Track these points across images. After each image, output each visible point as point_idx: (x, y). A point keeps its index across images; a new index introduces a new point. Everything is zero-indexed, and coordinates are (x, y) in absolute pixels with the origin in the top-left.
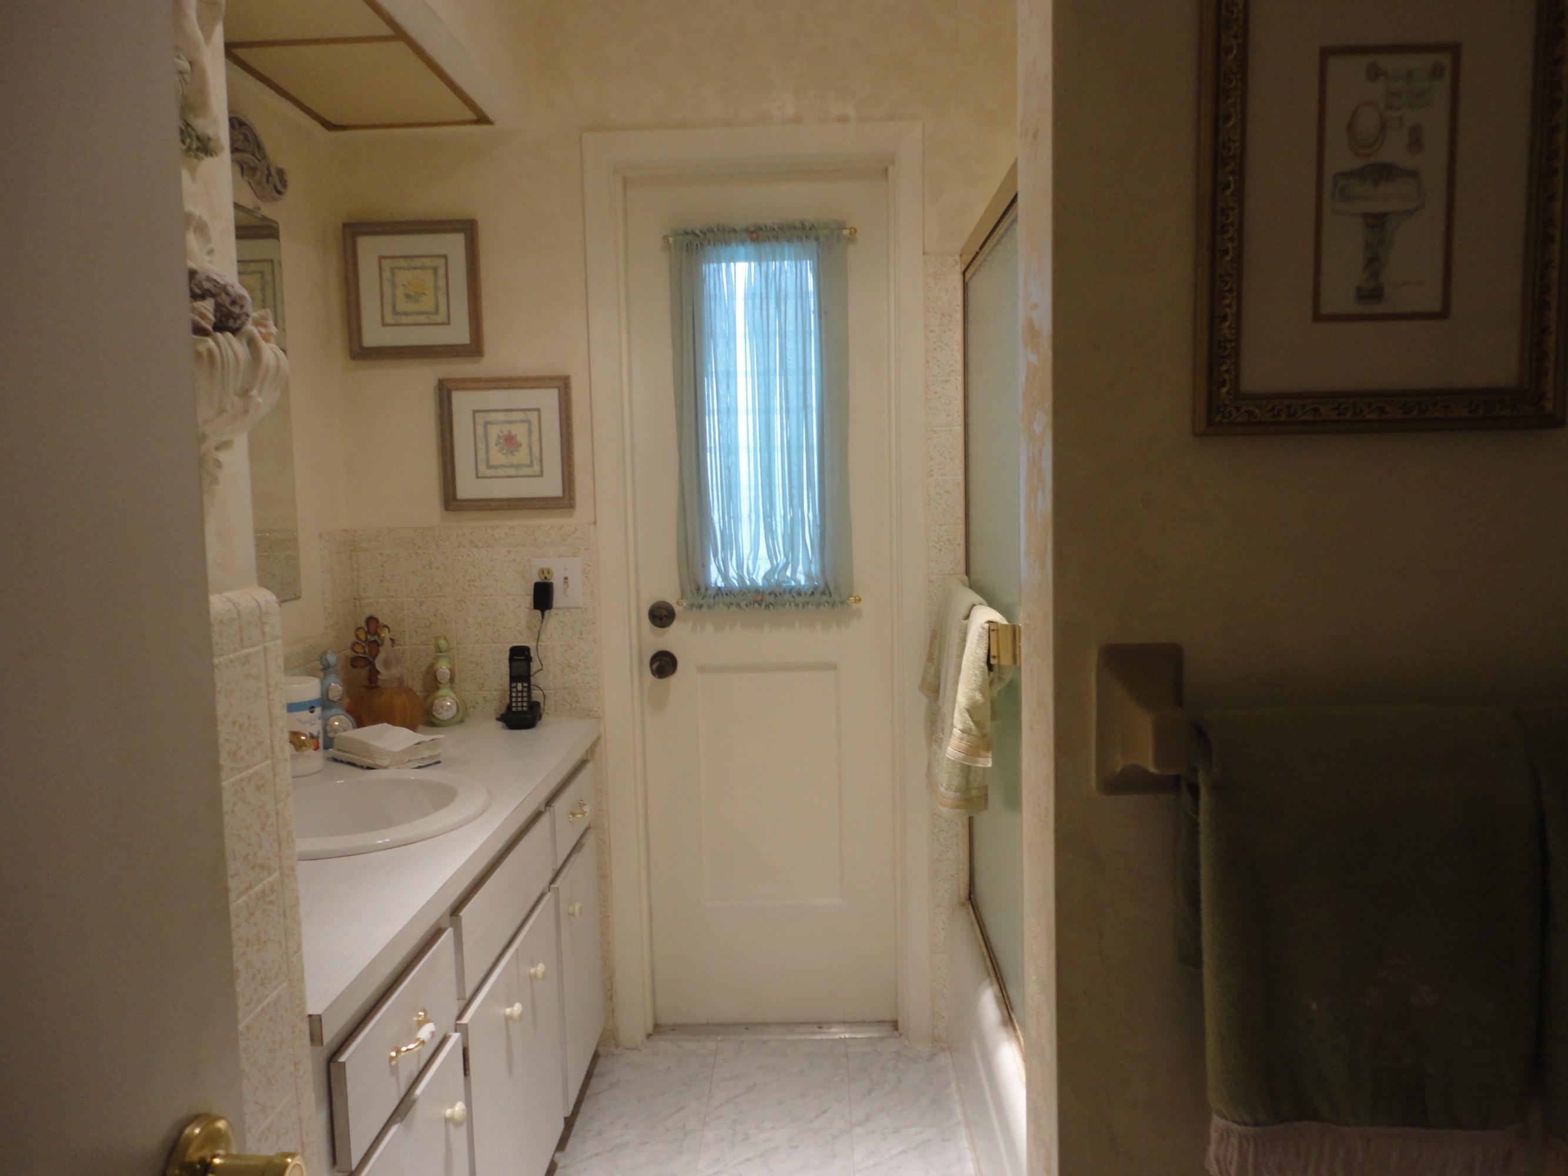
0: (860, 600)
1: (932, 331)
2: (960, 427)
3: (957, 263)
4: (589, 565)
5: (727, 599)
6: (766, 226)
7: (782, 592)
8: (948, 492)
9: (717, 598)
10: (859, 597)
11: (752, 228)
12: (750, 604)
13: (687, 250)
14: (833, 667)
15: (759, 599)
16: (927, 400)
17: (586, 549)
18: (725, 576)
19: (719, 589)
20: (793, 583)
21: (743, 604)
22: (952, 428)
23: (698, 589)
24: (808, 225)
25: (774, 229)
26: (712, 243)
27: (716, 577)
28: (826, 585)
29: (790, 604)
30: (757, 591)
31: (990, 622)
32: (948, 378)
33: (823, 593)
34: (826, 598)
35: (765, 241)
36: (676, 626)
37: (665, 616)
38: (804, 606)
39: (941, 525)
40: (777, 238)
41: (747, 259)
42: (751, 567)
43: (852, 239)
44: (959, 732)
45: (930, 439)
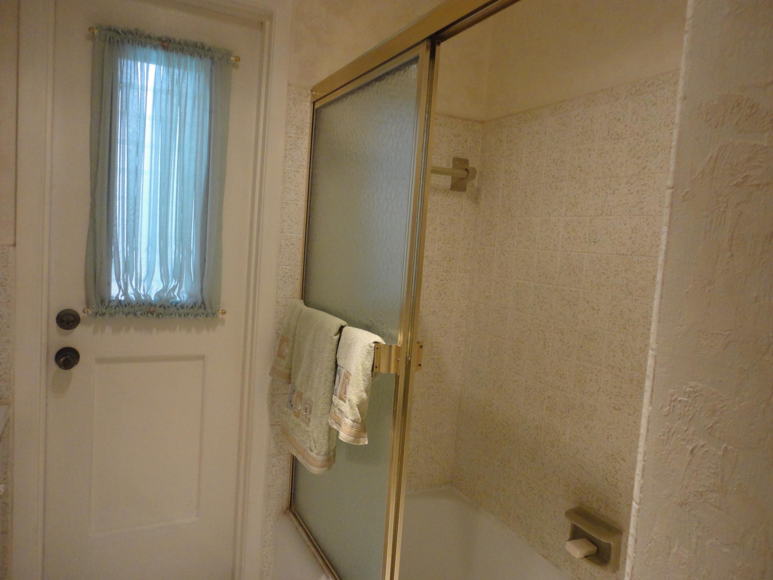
0: (225, 313)
1: (290, 137)
2: (302, 203)
3: (309, 95)
4: (6, 279)
5: (126, 310)
6: (174, 40)
7: (170, 305)
8: (293, 244)
9: (117, 308)
10: (224, 310)
11: (164, 39)
12: (144, 314)
13: (110, 43)
14: (202, 358)
15: (152, 310)
16: (284, 182)
17: (4, 266)
18: (125, 293)
19: (120, 301)
20: (178, 299)
21: (139, 313)
22: (298, 203)
23: (102, 302)
24: (207, 48)
25: (181, 44)
26: (131, 43)
27: (117, 292)
28: (203, 303)
29: (175, 314)
30: (151, 304)
31: (375, 342)
32: (298, 170)
33: (200, 307)
34: (202, 311)
35: (173, 51)
36: (79, 329)
37: (72, 321)
38: (185, 315)
39: (287, 266)
40: (182, 50)
41: (158, 63)
42: (146, 287)
43: (235, 65)
44: (351, 422)
45: (284, 208)
